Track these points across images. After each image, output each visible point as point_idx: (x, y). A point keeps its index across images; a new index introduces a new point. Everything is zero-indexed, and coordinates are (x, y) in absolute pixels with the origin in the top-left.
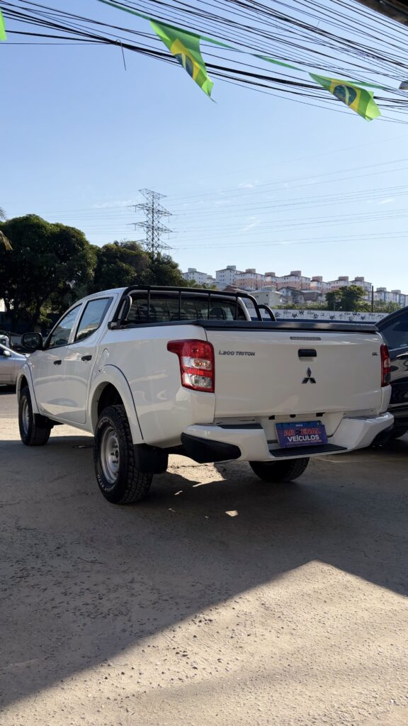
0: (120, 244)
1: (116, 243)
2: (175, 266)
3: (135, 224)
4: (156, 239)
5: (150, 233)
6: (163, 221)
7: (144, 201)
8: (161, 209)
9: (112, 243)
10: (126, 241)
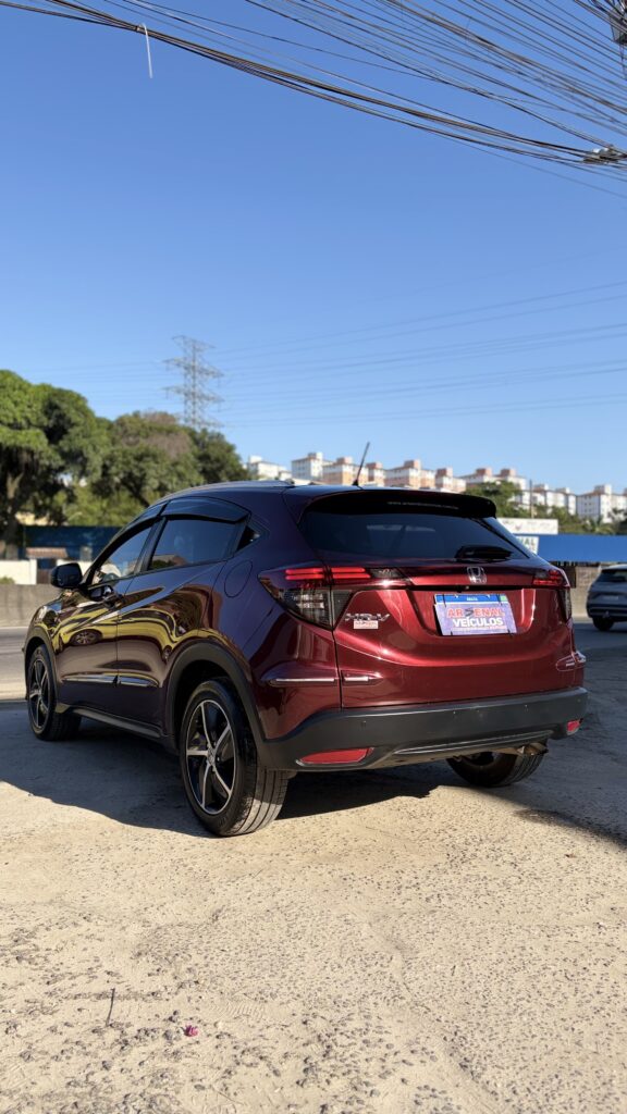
0: (142, 417)
1: (136, 415)
2: (230, 449)
3: (167, 389)
4: (199, 413)
5: (189, 403)
6: (208, 386)
7: (180, 355)
8: (206, 366)
9: (131, 413)
10: (153, 411)
